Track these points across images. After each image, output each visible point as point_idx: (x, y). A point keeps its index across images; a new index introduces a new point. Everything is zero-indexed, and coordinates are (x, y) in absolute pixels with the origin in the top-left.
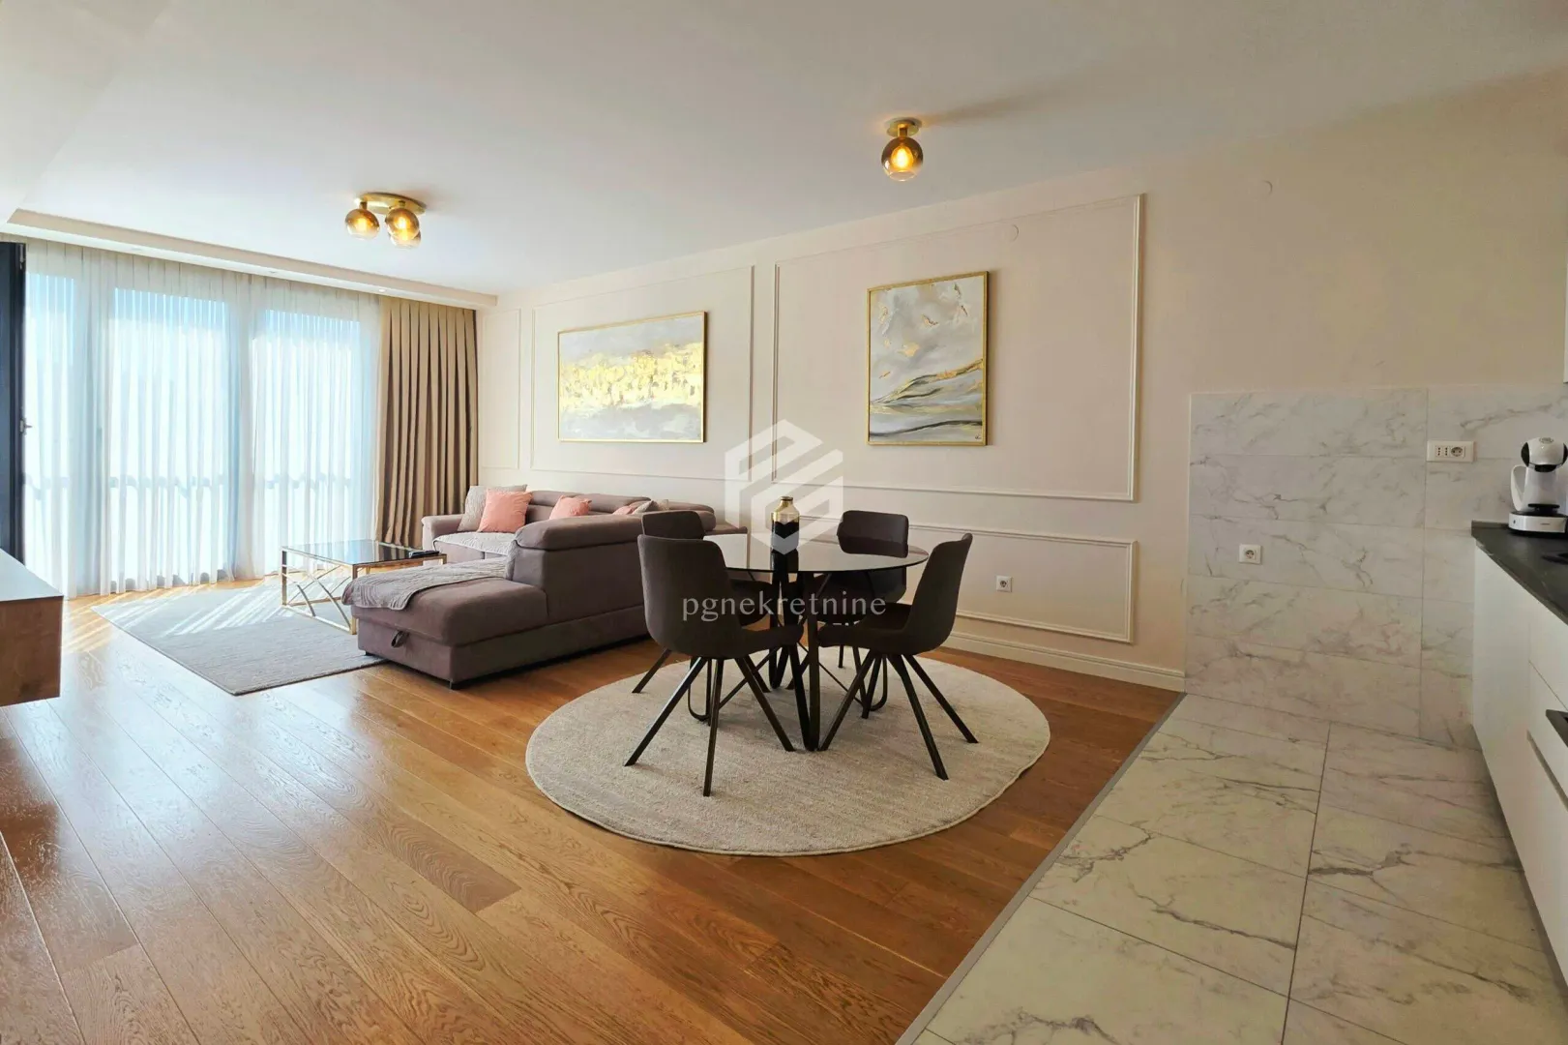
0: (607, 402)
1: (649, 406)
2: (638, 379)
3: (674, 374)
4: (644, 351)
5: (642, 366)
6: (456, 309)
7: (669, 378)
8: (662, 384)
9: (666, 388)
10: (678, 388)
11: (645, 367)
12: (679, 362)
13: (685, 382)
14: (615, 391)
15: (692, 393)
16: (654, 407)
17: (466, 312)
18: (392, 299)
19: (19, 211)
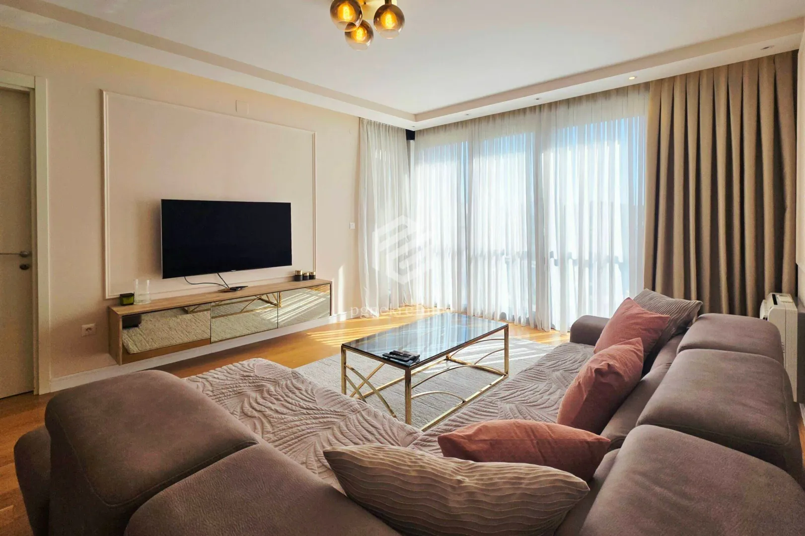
6: (757, 61)
17: (777, 60)
18: (660, 82)
19: (415, 115)
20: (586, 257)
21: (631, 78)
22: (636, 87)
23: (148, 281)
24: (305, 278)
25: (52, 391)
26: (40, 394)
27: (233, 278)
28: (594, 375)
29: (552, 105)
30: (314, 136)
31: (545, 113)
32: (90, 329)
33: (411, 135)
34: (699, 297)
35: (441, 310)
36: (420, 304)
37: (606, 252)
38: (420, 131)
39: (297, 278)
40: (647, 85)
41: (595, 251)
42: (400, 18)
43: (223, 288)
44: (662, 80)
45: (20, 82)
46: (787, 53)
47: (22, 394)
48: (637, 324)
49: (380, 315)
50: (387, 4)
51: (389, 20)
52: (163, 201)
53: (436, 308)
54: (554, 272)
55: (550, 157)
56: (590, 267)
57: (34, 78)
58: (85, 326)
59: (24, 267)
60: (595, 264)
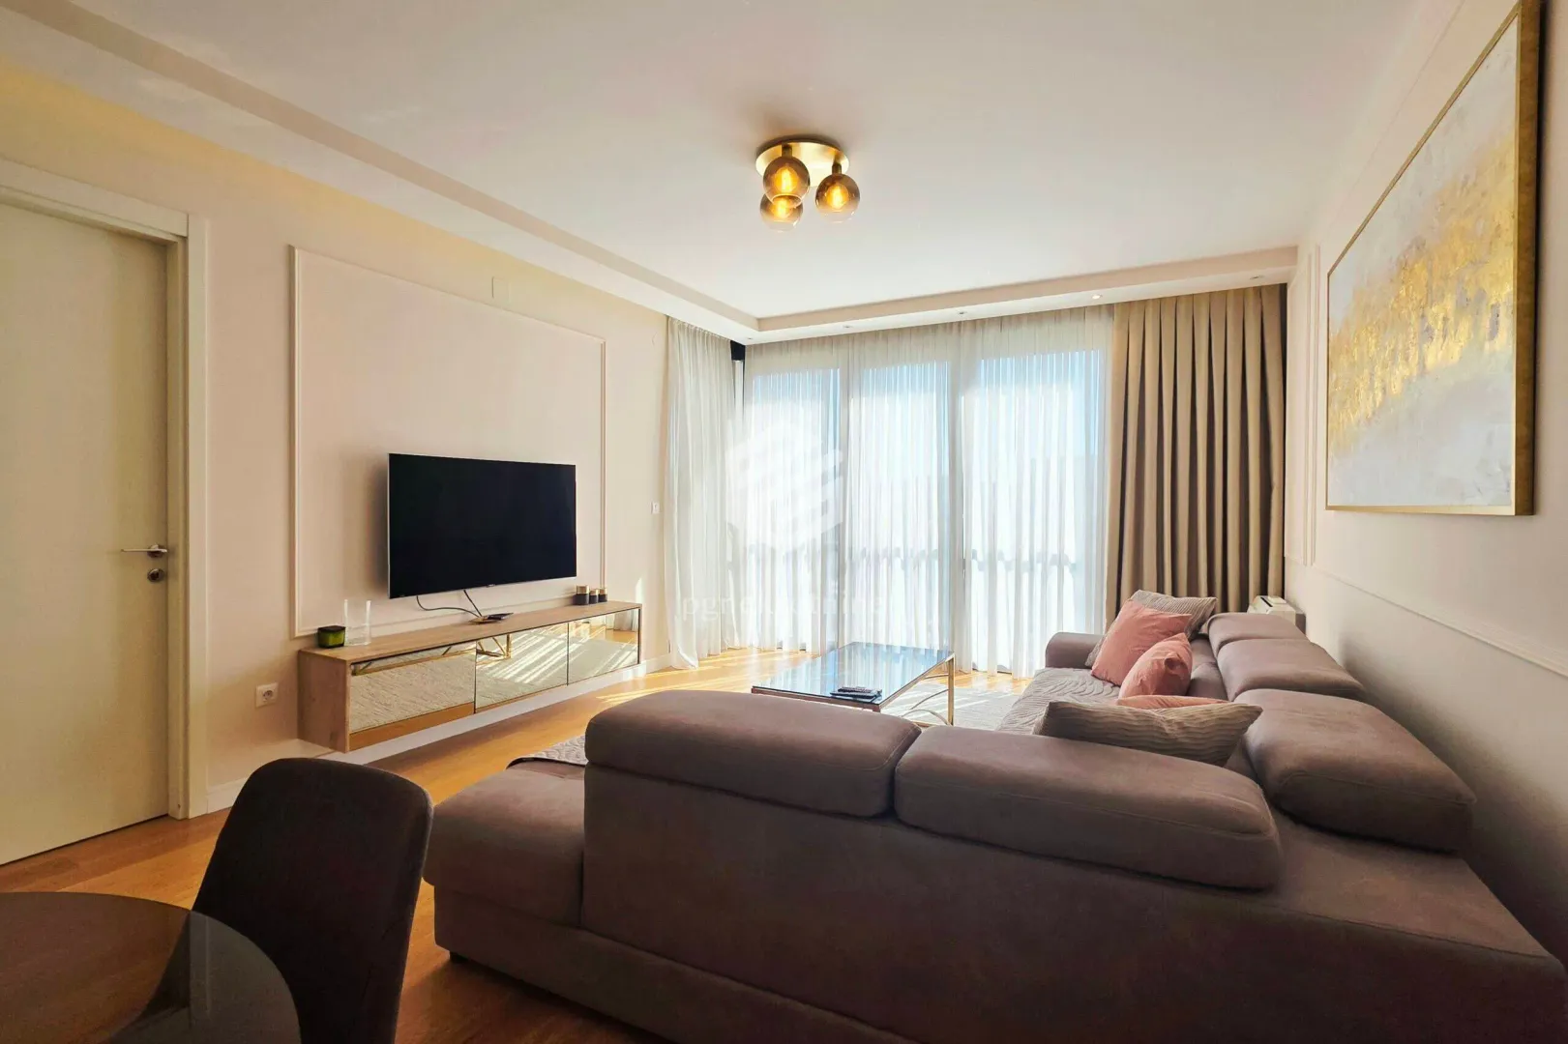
0: (1369, 409)
3: (1459, 280)
4: (1411, 245)
6: (1242, 293)
13: (1481, 298)
14: (1378, 378)
17: (1264, 292)
18: (1130, 305)
19: (759, 320)
20: (1026, 557)
21: (1095, 297)
22: (1097, 309)
23: (369, 603)
24: (592, 599)
25: (210, 811)
26: (190, 817)
27: (490, 599)
28: (1164, 667)
29: (977, 324)
30: (603, 347)
31: (967, 334)
32: (269, 693)
33: (738, 351)
34: (1211, 593)
35: (791, 653)
36: (751, 646)
37: (1053, 549)
38: (757, 346)
39: (580, 599)
40: (1110, 308)
41: (1038, 547)
42: (853, 193)
43: (473, 617)
44: (1130, 303)
45: (160, 224)
46: (1276, 285)
47: (144, 822)
48: (1154, 627)
49: (700, 665)
50: (836, 174)
51: (837, 195)
52: (393, 457)
53: (779, 651)
54: (977, 580)
55: (977, 404)
56: (1032, 570)
57: (185, 216)
58: (263, 688)
59: (154, 577)
60: (1039, 567)
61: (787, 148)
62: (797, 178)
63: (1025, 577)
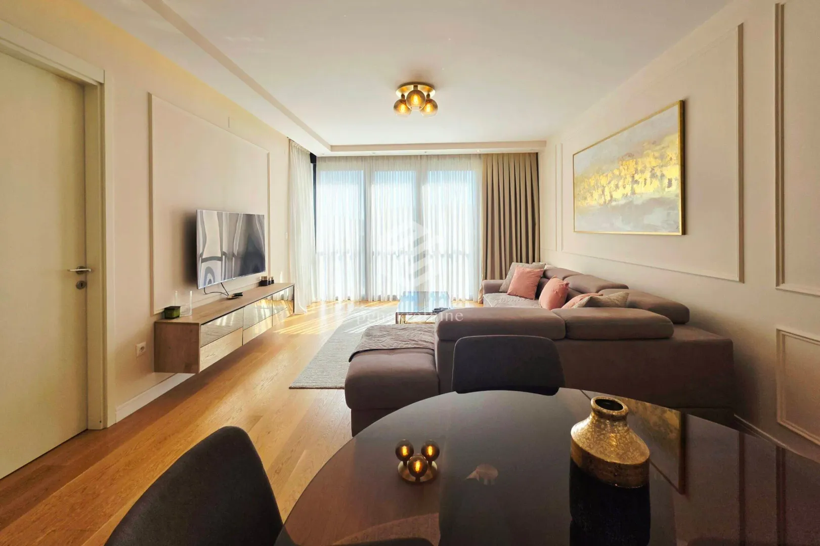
0: (602, 201)
1: (631, 202)
2: (622, 181)
3: (653, 169)
4: (626, 155)
5: (626, 168)
6: (524, 154)
7: (648, 175)
8: (641, 181)
9: (645, 184)
10: (656, 183)
11: (628, 168)
12: (656, 158)
13: (663, 176)
14: (607, 192)
15: (670, 185)
16: (635, 203)
18: (487, 155)
19: (332, 146)
20: (450, 252)
21: (478, 151)
22: (475, 155)
24: (269, 283)
25: (117, 421)
26: (109, 426)
27: (231, 285)
29: (428, 157)
30: (268, 154)
31: (424, 160)
32: (143, 348)
33: (313, 158)
35: (343, 302)
36: (322, 300)
38: (322, 158)
39: (263, 283)
40: (480, 155)
43: (225, 296)
46: (535, 153)
51: (428, 107)
53: (337, 301)
55: (428, 189)
57: (103, 71)
58: (140, 345)
59: (80, 286)
60: (455, 256)
61: (416, 87)
62: (420, 98)
63: (450, 260)
